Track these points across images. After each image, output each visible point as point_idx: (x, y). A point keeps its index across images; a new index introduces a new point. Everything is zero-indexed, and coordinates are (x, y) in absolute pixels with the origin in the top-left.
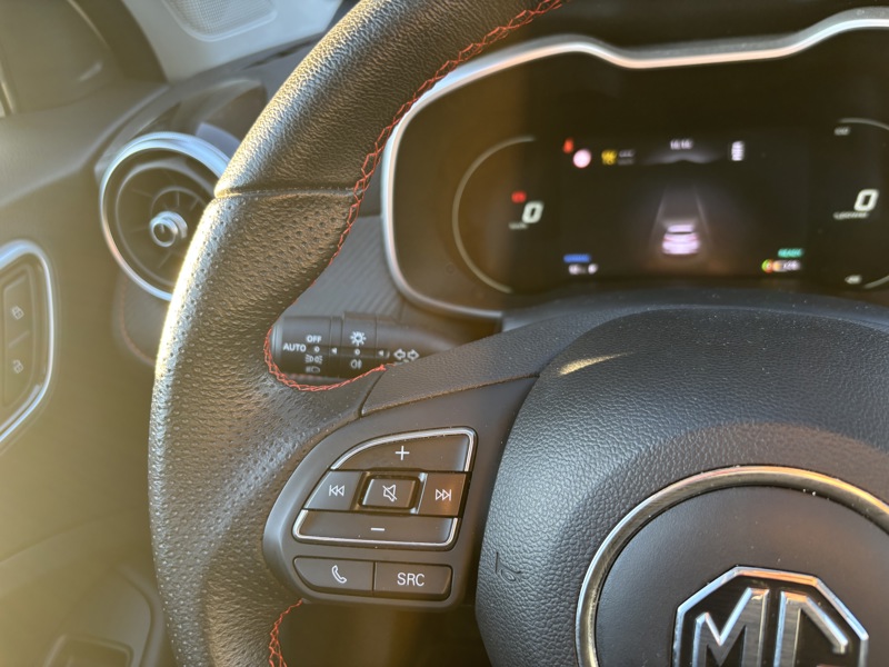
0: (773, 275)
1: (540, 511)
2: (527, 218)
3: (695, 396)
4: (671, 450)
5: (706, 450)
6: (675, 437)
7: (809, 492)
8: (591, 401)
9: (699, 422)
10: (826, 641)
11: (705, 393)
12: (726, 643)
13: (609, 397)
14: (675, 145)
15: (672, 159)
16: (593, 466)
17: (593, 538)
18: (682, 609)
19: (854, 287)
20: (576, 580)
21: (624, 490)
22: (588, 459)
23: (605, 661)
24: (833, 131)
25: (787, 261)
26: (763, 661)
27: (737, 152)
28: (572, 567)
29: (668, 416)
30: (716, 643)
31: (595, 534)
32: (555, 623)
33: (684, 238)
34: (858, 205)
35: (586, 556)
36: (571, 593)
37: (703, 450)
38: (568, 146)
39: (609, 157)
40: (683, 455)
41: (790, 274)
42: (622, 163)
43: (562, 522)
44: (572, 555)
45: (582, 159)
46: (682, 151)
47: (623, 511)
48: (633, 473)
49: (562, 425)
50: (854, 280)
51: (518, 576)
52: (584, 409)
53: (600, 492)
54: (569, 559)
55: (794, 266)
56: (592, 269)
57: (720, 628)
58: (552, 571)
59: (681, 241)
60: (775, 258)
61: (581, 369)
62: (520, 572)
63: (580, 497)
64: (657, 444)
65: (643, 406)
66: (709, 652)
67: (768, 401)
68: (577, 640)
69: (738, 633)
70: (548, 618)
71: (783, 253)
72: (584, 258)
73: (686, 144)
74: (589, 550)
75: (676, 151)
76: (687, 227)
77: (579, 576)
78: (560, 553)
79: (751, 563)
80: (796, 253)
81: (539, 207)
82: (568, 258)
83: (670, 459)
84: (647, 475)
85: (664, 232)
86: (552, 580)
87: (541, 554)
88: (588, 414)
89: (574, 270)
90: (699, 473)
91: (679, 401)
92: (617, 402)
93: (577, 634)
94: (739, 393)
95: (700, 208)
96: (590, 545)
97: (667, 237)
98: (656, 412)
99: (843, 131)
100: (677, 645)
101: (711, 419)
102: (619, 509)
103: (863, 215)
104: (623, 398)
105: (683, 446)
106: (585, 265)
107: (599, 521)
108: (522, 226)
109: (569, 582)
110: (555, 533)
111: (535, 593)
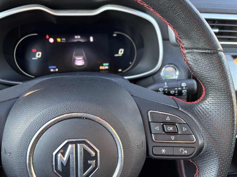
0: (102, 70)
1: (15, 134)
2: (37, 56)
3: (56, 98)
4: (48, 112)
5: (57, 111)
6: (49, 109)
7: (83, 118)
8: (30, 102)
9: (55, 104)
10: (89, 154)
11: (58, 97)
12: (66, 160)
13: (35, 101)
14: (76, 37)
15: (76, 41)
16: (29, 120)
17: (29, 139)
18: (54, 153)
19: (120, 72)
20: (25, 152)
21: (37, 124)
22: (27, 118)
23: (36, 172)
24: (112, 35)
25: (105, 66)
26: (75, 162)
27: (91, 39)
28: (24, 148)
29: (48, 103)
30: (64, 160)
31: (30, 138)
32: (21, 165)
33: (81, 61)
34: (120, 53)
35: (28, 145)
36: (25, 156)
37: (56, 111)
38: (47, 37)
39: (59, 40)
40: (52, 113)
41: (106, 70)
42: (62, 41)
43: (20, 136)
44: (24, 145)
45: (51, 40)
46: (78, 39)
47: (37, 130)
48: (39, 120)
49: (22, 110)
50: (120, 70)
51: (10, 154)
52: (28, 105)
53: (30, 126)
54: (23, 146)
55: (107, 67)
56: (57, 70)
57: (64, 157)
58: (18, 151)
59: (79, 62)
60: (102, 66)
61: (30, 94)
62: (10, 153)
63: (25, 128)
64: (45, 111)
65: (42, 102)
66: (62, 163)
67: (74, 97)
68: (28, 169)
69: (68, 156)
70: (19, 164)
71: (104, 64)
72: (55, 67)
73: (79, 37)
74: (28, 143)
75: (76, 39)
76: (81, 58)
77: (26, 150)
78: (20, 145)
79: (70, 138)
80: (107, 64)
81: (40, 53)
82: (50, 67)
83: (48, 115)
84: (43, 120)
85: (75, 60)
86: (19, 153)
87: (15, 146)
88: (29, 106)
89: (52, 70)
90: (56, 117)
91: (51, 99)
92: (36, 102)
93: (28, 167)
94: (67, 96)
95: (84, 54)
96: (28, 141)
97: (76, 61)
98: (45, 103)
99: (115, 35)
100: (54, 163)
101: (59, 103)
102: (36, 130)
103: (121, 55)
104: (38, 100)
105: (51, 111)
106: (54, 69)
107: (30, 134)
108: (36, 59)
109: (24, 153)
110: (19, 140)
111: (15, 158)
